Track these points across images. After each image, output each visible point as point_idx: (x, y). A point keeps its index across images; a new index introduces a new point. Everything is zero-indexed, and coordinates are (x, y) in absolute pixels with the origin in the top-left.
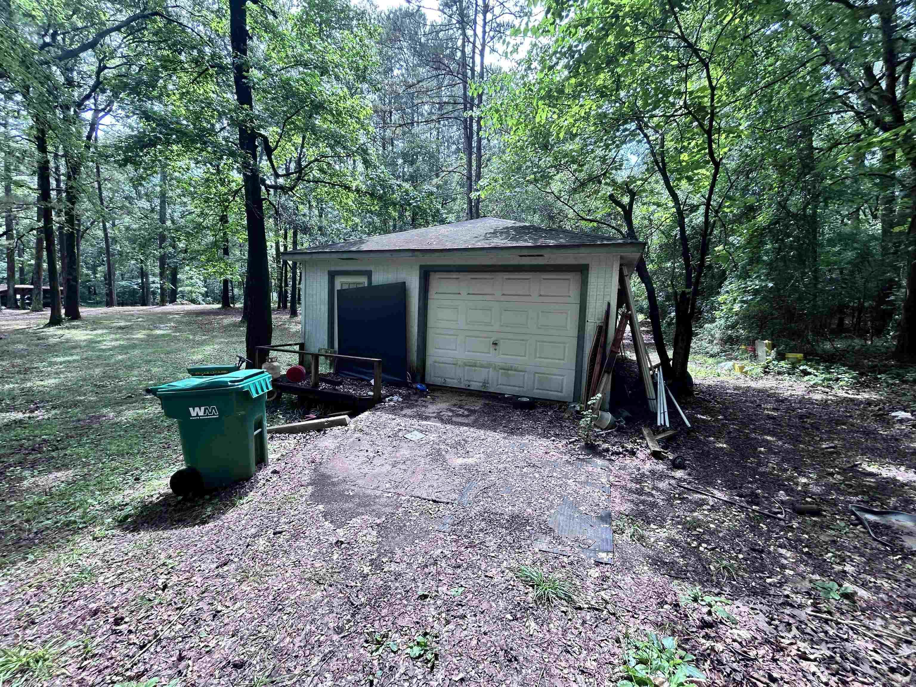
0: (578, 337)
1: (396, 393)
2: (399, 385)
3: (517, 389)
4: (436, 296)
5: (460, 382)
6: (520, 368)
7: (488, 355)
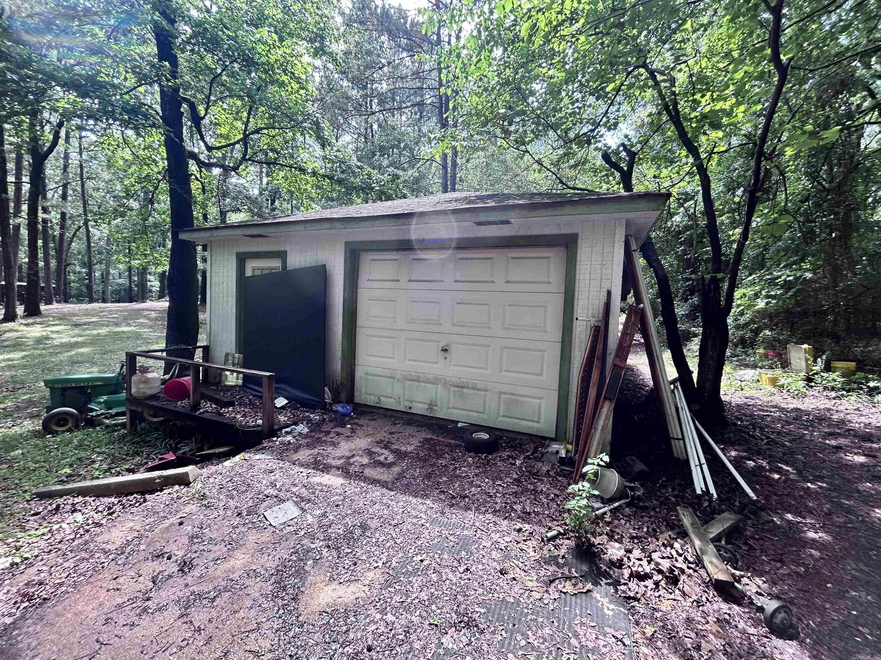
0: (563, 342)
1: (302, 421)
2: (311, 407)
3: (475, 414)
4: (368, 284)
5: (399, 403)
6: (479, 386)
7: (435, 366)
